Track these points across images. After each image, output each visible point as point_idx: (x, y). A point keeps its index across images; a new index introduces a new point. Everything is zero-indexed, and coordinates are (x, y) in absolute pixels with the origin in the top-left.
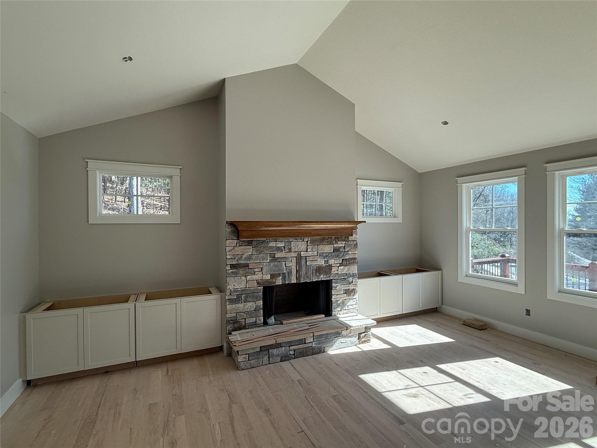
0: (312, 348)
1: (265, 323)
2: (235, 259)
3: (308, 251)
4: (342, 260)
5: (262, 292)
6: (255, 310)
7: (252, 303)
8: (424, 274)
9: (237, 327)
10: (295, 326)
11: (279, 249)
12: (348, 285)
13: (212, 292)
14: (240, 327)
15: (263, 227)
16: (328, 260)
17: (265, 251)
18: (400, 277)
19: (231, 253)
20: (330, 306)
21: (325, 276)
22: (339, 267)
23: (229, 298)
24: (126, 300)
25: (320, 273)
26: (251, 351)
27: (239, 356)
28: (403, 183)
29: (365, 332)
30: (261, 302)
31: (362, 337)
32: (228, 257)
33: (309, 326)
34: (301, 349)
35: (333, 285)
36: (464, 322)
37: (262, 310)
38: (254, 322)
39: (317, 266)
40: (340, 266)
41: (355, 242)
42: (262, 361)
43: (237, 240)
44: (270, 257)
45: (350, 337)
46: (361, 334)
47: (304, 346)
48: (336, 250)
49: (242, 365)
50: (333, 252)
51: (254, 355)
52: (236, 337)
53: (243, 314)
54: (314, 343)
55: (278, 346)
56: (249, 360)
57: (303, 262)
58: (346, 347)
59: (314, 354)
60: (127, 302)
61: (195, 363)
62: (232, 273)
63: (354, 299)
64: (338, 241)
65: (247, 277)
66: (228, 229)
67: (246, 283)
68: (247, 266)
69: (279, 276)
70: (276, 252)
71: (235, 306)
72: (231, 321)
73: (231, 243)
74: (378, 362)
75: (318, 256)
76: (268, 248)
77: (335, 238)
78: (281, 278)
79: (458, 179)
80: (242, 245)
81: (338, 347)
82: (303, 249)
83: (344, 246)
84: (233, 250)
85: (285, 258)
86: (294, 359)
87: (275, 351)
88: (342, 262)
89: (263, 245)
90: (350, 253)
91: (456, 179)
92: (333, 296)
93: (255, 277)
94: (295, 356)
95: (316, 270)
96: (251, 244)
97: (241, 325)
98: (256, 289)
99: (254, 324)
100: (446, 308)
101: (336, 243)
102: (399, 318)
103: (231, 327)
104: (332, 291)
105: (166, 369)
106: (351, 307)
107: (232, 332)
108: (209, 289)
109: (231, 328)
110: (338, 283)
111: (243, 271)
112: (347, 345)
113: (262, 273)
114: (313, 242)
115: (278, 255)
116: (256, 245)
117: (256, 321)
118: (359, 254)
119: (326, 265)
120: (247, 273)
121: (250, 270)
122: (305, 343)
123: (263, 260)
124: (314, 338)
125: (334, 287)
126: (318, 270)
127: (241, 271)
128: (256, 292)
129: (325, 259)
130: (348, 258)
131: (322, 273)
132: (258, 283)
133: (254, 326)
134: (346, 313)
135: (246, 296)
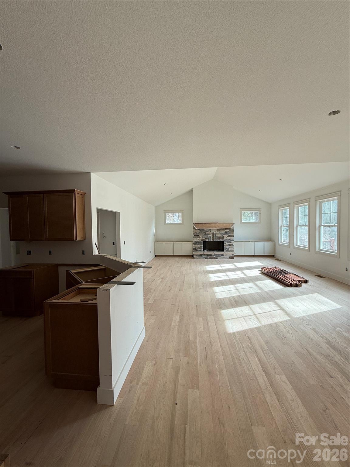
1: (204, 251)
3: (216, 232)
6: (200, 247)
11: (207, 231)
12: (230, 243)
14: (197, 251)
20: (224, 249)
26: (197, 255)
27: (195, 257)
32: (193, 233)
35: (225, 242)
37: (203, 247)
38: (200, 250)
39: (219, 236)
40: (227, 237)
41: (233, 230)
42: (200, 258)
45: (226, 256)
46: (230, 256)
48: (226, 232)
57: (215, 235)
62: (195, 237)
63: (233, 248)
64: (226, 229)
67: (198, 240)
69: (207, 239)
71: (195, 245)
72: (195, 249)
75: (219, 233)
83: (229, 231)
84: (195, 231)
87: (203, 256)
89: (203, 230)
90: (231, 233)
92: (224, 246)
94: (209, 258)
96: (199, 230)
106: (231, 250)
113: (202, 237)
114: (218, 230)
119: (222, 236)
121: (199, 237)
123: (203, 234)
131: (221, 239)
132: (201, 240)
135: (198, 243)
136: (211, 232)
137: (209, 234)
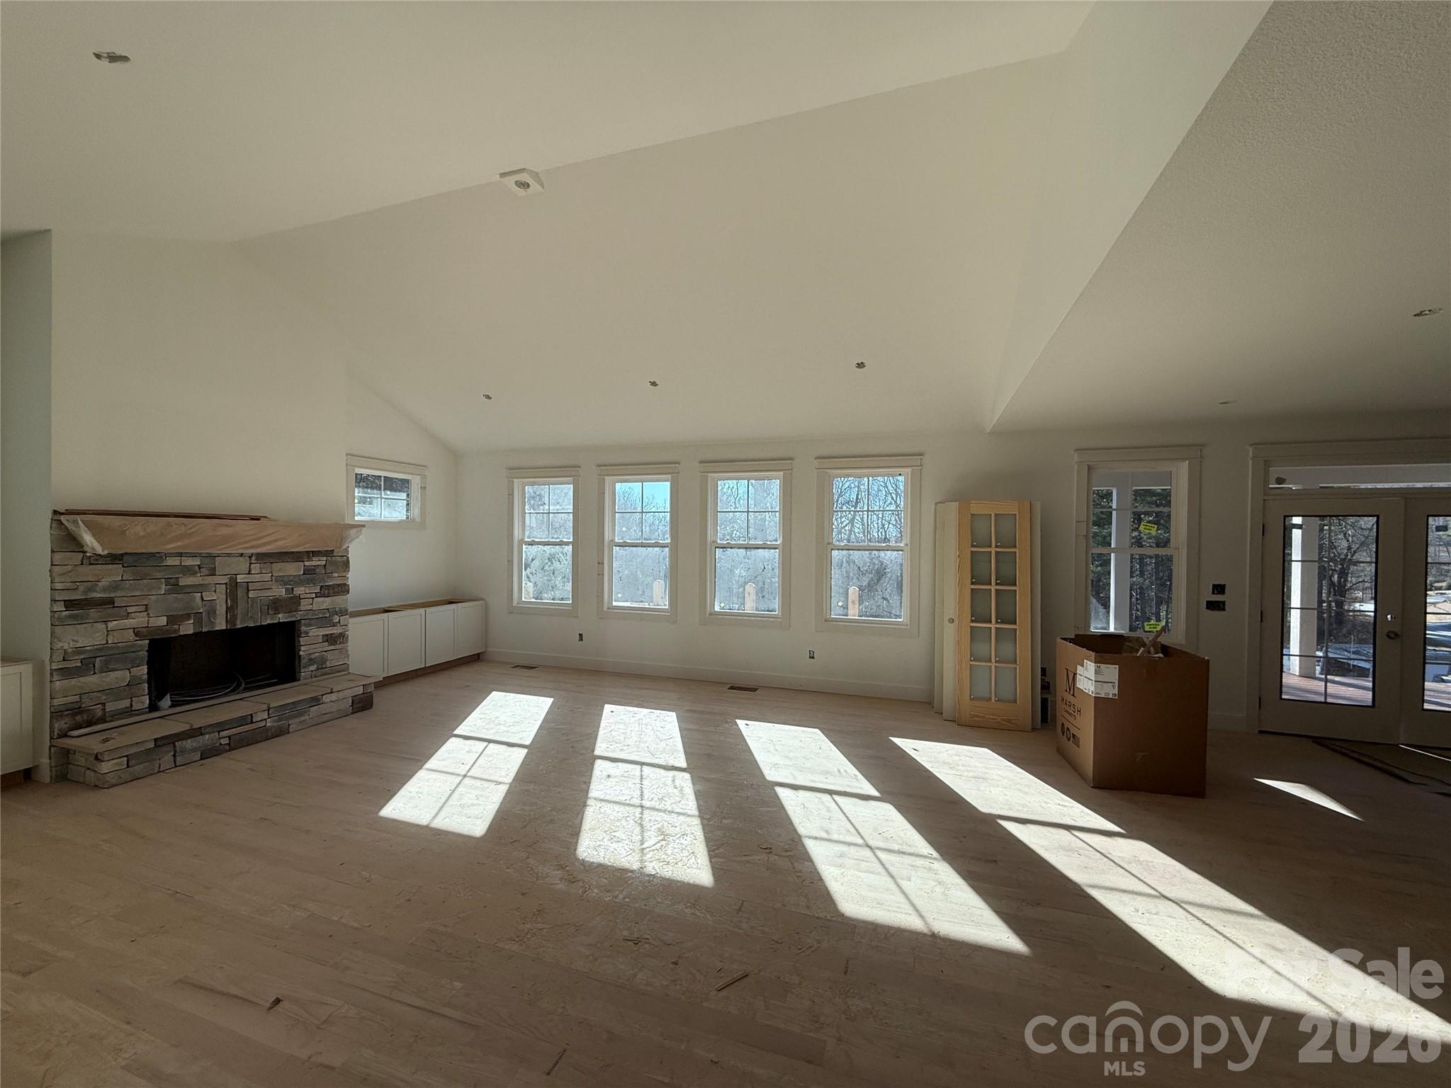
0: (266, 730)
1: (153, 707)
2: (77, 589)
3: (253, 572)
4: (321, 588)
5: (146, 649)
6: (128, 685)
7: (120, 672)
8: (460, 605)
9: (84, 720)
11: (189, 571)
12: (331, 628)
14: (90, 721)
17: (155, 573)
19: (67, 578)
20: (296, 664)
21: (286, 615)
22: (315, 599)
23: (60, 667)
25: (276, 611)
26: (131, 751)
27: (103, 763)
29: (363, 694)
30: (145, 669)
31: (357, 701)
32: (60, 586)
34: (243, 734)
35: (303, 628)
37: (146, 684)
38: (128, 707)
39: (271, 598)
40: (316, 597)
41: (345, 558)
42: (160, 764)
43: (83, 552)
44: (166, 585)
46: (356, 697)
47: (250, 728)
48: (308, 571)
49: (111, 778)
50: (304, 574)
51: (141, 756)
53: (99, 695)
54: (269, 720)
55: (195, 732)
56: (128, 767)
57: (240, 593)
58: (329, 720)
59: (269, 738)
63: (342, 649)
64: (313, 556)
65: (108, 623)
66: (60, 531)
67: (105, 636)
68: (110, 602)
69: (188, 619)
70: (181, 575)
71: (79, 680)
72: (67, 710)
75: (272, 581)
76: (161, 568)
77: (307, 551)
78: (192, 621)
80: (96, 562)
82: (241, 569)
83: (324, 564)
84: (73, 573)
85: (200, 586)
86: (229, 751)
87: (189, 743)
88: (321, 590)
90: (336, 575)
92: (301, 647)
93: (130, 623)
94: (232, 746)
95: (268, 606)
96: (122, 560)
97: (93, 717)
98: (134, 646)
99: (126, 710)
100: (490, 652)
101: (309, 559)
102: (420, 676)
103: (66, 723)
104: (301, 639)
106: (336, 663)
107: (69, 733)
109: (67, 726)
110: (312, 626)
111: (98, 612)
112: (332, 714)
113: (148, 614)
114: (262, 558)
115: (185, 581)
116: (134, 562)
117: (131, 704)
118: (351, 577)
119: (289, 596)
120: (109, 615)
121: (116, 611)
122: (252, 722)
123: (149, 590)
124: (270, 712)
125: (304, 632)
126: (273, 606)
127: (94, 613)
128: (133, 650)
129: (288, 587)
130: (331, 583)
131: (280, 609)
132: (136, 634)
133: (126, 716)
134: (328, 674)
135: (106, 660)
136: (213, 573)
137: (201, 588)
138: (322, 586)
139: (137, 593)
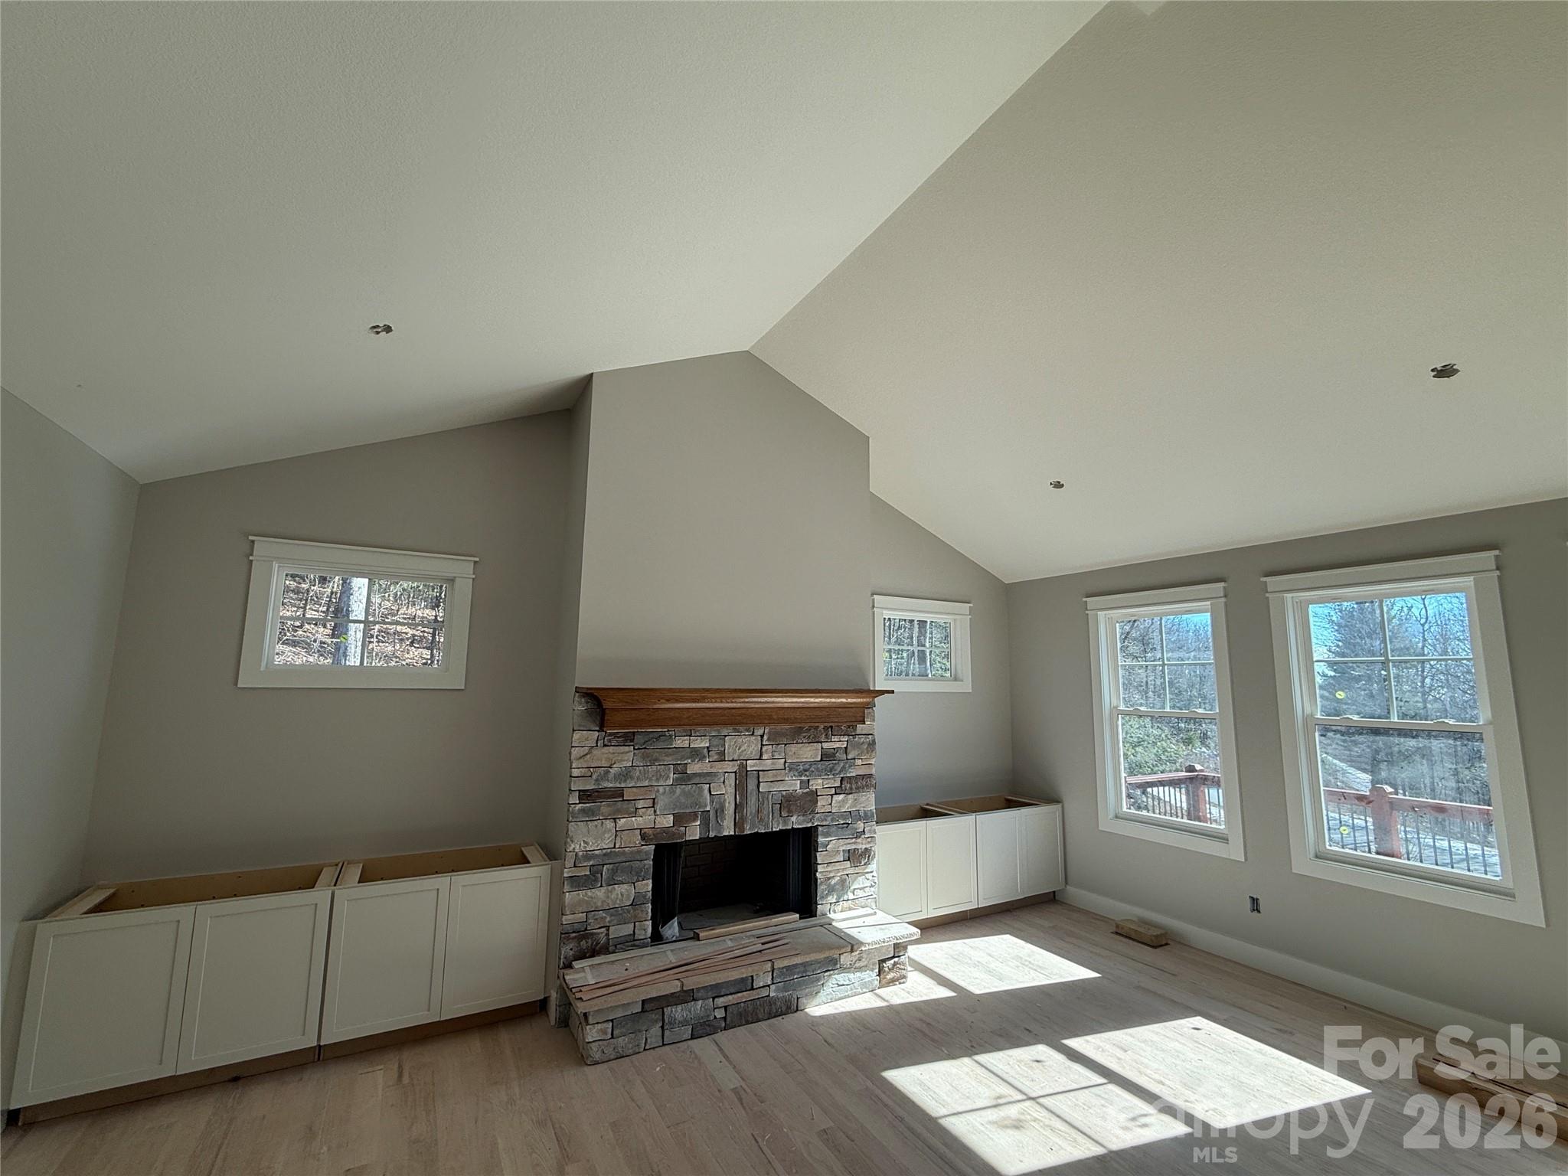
0: (770, 1002)
1: (657, 938)
2: (590, 776)
4: (841, 781)
5: (652, 857)
6: (632, 905)
7: (626, 886)
8: (1025, 811)
9: (587, 947)
10: (730, 944)
11: (696, 754)
12: (854, 840)
13: (530, 860)
14: (594, 950)
15: (663, 701)
16: (809, 780)
17: (663, 758)
18: (970, 819)
19: (582, 763)
20: (813, 891)
21: (801, 818)
22: (834, 796)
23: (570, 874)
24: (309, 881)
25: (789, 811)
26: (619, 1014)
27: (588, 1027)
28: (971, 605)
29: (894, 957)
30: (648, 885)
31: (886, 969)
32: (576, 772)
33: (763, 944)
34: (742, 1005)
35: (821, 839)
36: (1117, 926)
37: (650, 904)
38: (631, 935)
39: (784, 793)
40: (836, 794)
41: (870, 737)
42: (646, 1039)
43: (598, 731)
44: (674, 774)
45: (859, 969)
46: (884, 961)
47: (750, 997)
48: (827, 756)
49: (595, 1052)
50: (821, 760)
51: (627, 1024)
52: (584, 974)
53: (604, 915)
54: (773, 987)
55: (686, 996)
56: (612, 1037)
57: (752, 785)
58: (848, 996)
59: (773, 1015)
60: (313, 887)
61: (474, 1045)
62: (583, 810)
63: (868, 873)
64: (832, 735)
65: (618, 820)
66: (580, 706)
67: (614, 837)
68: (619, 793)
69: (695, 820)
70: (689, 761)
71: (586, 894)
72: (574, 932)
73: (585, 738)
74: (925, 1035)
75: (785, 769)
76: (670, 750)
77: (826, 729)
78: (698, 823)
79: (1088, 599)
80: (609, 744)
81: (829, 997)
82: (751, 753)
83: (845, 746)
84: (588, 756)
85: (709, 776)
86: (725, 1030)
87: (678, 1012)
88: (841, 784)
89: (661, 745)
90: (859, 762)
91: (1084, 599)
92: (819, 866)
93: (637, 822)
94: (728, 1023)
95: (780, 804)
96: (632, 741)
97: (597, 944)
98: (639, 852)
99: (628, 939)
100: (1076, 894)
101: (828, 739)
102: (970, 919)
103: (571, 949)
104: (818, 854)
105: (396, 1066)
106: (860, 893)
107: (573, 963)
108: (523, 849)
109: (571, 953)
110: (832, 837)
111: (609, 806)
112: (852, 989)
113: (655, 811)
114: (774, 738)
115: (694, 768)
116: (644, 743)
117: (634, 931)
118: (877, 764)
119: (805, 791)
120: (618, 811)
121: (625, 805)
122: (752, 989)
123: (658, 780)
124: (775, 974)
125: (822, 844)
126: (785, 805)
127: (605, 807)
128: (639, 858)
129: (803, 778)
130: (854, 774)
131: (794, 810)
132: (643, 837)
133: (628, 947)
134: (850, 909)
135: (612, 869)
136: (722, 757)
137: (710, 778)
138: (842, 778)
139: (646, 783)
